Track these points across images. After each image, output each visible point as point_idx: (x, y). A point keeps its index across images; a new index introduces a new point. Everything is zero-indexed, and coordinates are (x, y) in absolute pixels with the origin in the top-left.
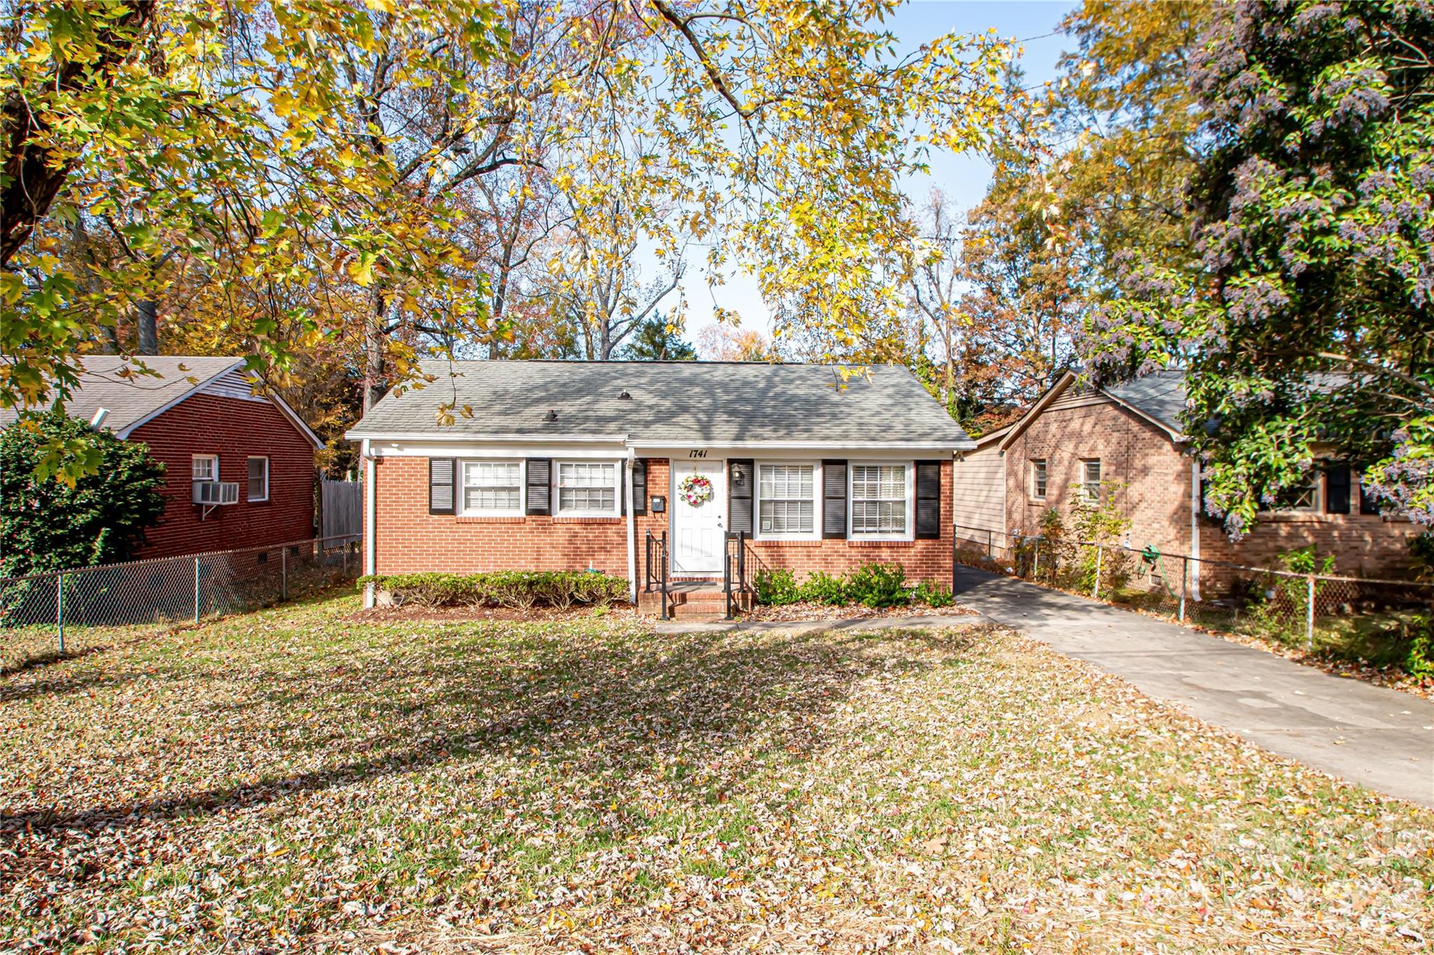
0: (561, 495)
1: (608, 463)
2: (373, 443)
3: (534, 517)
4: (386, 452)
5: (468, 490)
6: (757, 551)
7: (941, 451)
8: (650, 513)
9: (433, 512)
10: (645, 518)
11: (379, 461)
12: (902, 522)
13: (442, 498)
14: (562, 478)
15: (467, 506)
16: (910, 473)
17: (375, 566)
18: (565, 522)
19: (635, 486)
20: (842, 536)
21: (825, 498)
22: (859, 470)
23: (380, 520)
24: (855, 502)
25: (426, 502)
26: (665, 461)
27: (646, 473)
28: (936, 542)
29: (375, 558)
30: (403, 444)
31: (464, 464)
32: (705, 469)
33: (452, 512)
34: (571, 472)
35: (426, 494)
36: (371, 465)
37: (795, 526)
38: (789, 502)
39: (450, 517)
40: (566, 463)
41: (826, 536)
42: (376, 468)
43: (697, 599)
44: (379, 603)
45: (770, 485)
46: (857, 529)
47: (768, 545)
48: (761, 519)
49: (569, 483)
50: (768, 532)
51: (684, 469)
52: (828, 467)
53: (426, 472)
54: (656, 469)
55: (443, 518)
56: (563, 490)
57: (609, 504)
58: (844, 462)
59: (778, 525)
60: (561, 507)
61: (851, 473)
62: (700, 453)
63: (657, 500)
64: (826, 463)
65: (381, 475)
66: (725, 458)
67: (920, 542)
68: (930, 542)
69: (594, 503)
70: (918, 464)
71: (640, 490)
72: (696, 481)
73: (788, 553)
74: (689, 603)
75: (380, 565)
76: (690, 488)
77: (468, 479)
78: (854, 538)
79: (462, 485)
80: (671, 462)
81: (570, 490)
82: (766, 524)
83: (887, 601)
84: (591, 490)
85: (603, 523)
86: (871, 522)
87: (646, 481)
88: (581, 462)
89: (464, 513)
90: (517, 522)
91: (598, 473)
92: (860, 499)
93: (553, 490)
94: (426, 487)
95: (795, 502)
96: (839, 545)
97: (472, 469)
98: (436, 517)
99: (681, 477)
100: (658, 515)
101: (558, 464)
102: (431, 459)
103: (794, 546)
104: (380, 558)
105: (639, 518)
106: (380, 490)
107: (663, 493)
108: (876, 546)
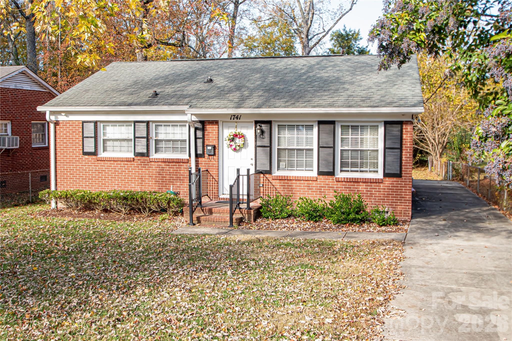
0: (156, 145)
1: (182, 123)
2: (52, 113)
3: (139, 158)
4: (61, 118)
5: (104, 141)
6: (274, 182)
7: (403, 114)
8: (206, 156)
9: (85, 154)
10: (203, 159)
11: (57, 123)
12: (376, 165)
13: (89, 146)
14: (157, 134)
15: (104, 150)
16: (381, 130)
17: (56, 185)
18: (157, 161)
19: (196, 138)
20: (332, 174)
21: (319, 147)
22: (345, 128)
23: (58, 158)
24: (342, 151)
25: (81, 148)
26: (216, 122)
27: (203, 130)
28: (399, 180)
29: (56, 180)
30: (68, 113)
31: (102, 125)
32: (242, 127)
33: (95, 154)
34: (162, 130)
35: (81, 143)
36: (52, 126)
37: (302, 166)
38: (298, 150)
39: (94, 157)
40: (159, 124)
41: (320, 173)
42: (55, 128)
43: (219, 213)
44: (59, 207)
45: (285, 138)
46: (344, 169)
47: (281, 179)
48: (279, 161)
49: (161, 137)
50: (284, 169)
51: (229, 127)
52: (321, 126)
53: (81, 130)
54: (209, 128)
55: (90, 158)
56: (157, 141)
57: (182, 150)
58: (333, 123)
59: (290, 166)
60: (156, 152)
61: (339, 131)
62: (236, 117)
63: (209, 148)
64: (320, 123)
65: (58, 132)
66: (253, 120)
67: (387, 179)
68: (395, 179)
69: (174, 149)
70: (386, 123)
71: (200, 142)
72: (236, 136)
73: (295, 184)
74: (214, 215)
75: (59, 185)
76: (232, 140)
77: (104, 134)
78: (340, 175)
79: (101, 138)
80: (220, 123)
81: (161, 141)
82: (282, 164)
83: (345, 219)
84: (174, 141)
85: (178, 161)
86: (354, 165)
87: (204, 135)
88: (167, 123)
89: (102, 155)
90: (128, 160)
91: (178, 130)
92: (346, 148)
93: (151, 141)
94: (81, 139)
95: (302, 150)
96: (329, 180)
97: (107, 128)
98: (87, 157)
99: (227, 132)
100: (210, 157)
101: (154, 125)
102: (83, 122)
103: (298, 179)
104: (59, 180)
105: (200, 160)
106: (58, 140)
107: (215, 143)
108: (356, 181)
